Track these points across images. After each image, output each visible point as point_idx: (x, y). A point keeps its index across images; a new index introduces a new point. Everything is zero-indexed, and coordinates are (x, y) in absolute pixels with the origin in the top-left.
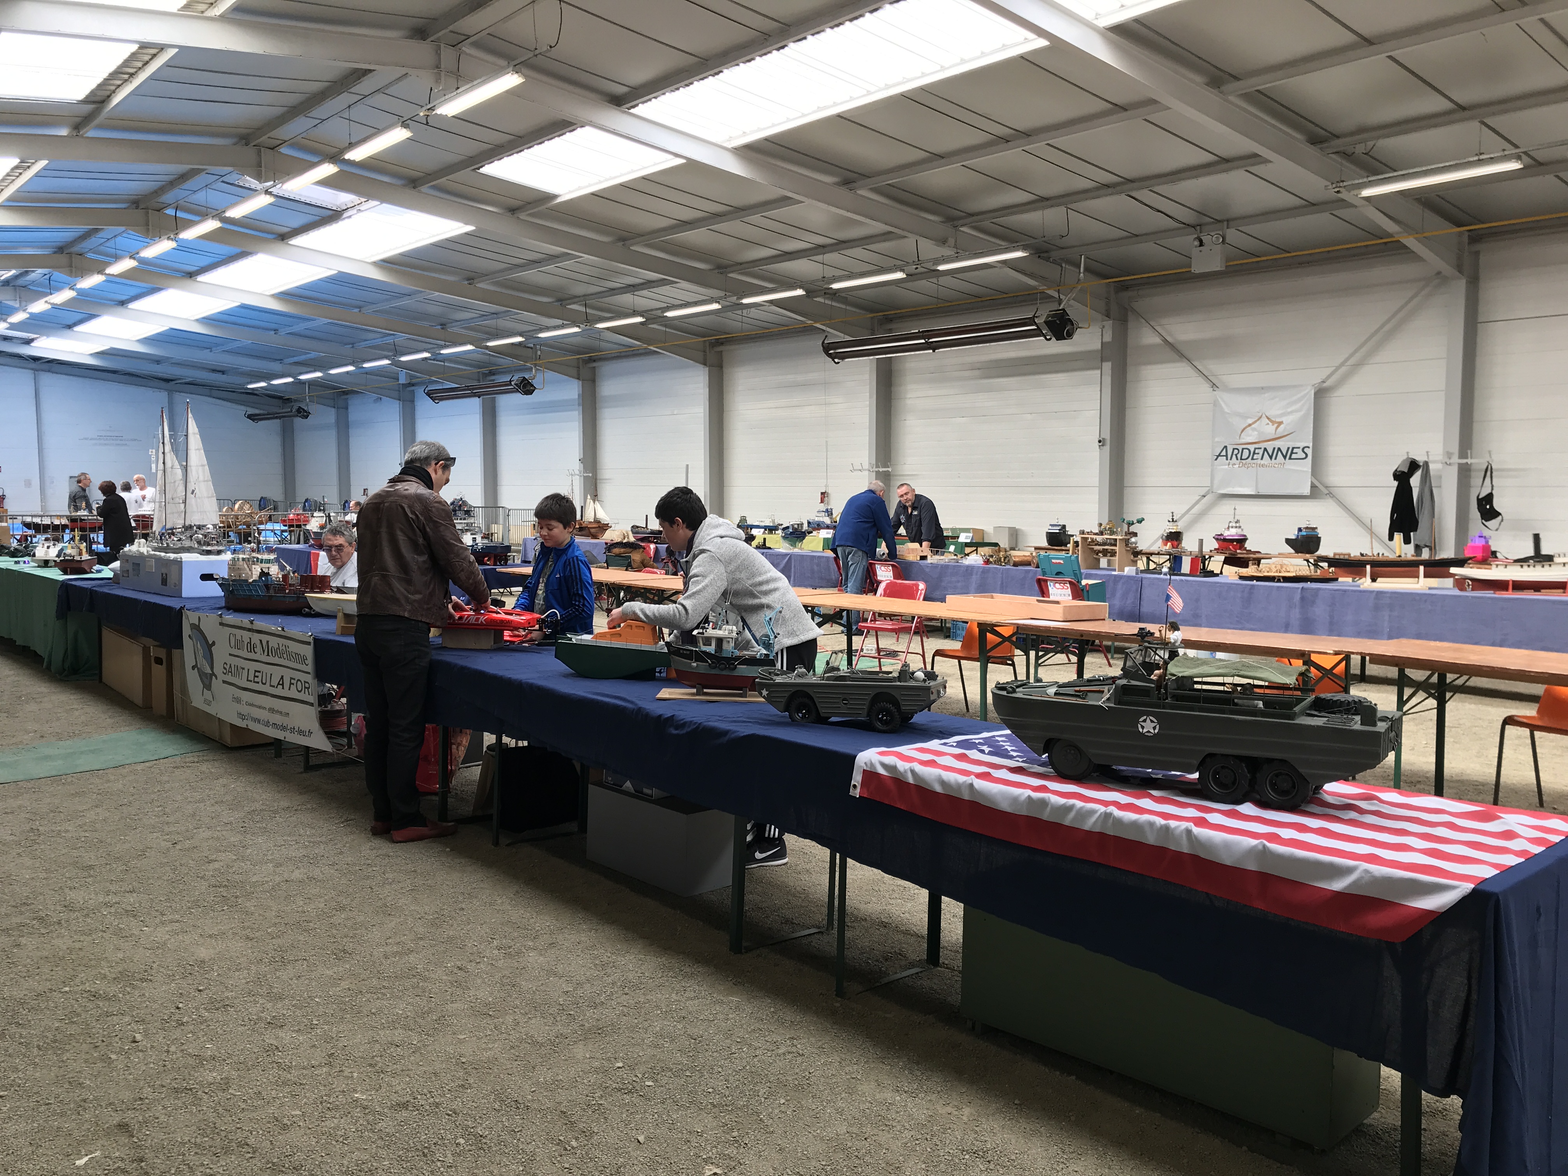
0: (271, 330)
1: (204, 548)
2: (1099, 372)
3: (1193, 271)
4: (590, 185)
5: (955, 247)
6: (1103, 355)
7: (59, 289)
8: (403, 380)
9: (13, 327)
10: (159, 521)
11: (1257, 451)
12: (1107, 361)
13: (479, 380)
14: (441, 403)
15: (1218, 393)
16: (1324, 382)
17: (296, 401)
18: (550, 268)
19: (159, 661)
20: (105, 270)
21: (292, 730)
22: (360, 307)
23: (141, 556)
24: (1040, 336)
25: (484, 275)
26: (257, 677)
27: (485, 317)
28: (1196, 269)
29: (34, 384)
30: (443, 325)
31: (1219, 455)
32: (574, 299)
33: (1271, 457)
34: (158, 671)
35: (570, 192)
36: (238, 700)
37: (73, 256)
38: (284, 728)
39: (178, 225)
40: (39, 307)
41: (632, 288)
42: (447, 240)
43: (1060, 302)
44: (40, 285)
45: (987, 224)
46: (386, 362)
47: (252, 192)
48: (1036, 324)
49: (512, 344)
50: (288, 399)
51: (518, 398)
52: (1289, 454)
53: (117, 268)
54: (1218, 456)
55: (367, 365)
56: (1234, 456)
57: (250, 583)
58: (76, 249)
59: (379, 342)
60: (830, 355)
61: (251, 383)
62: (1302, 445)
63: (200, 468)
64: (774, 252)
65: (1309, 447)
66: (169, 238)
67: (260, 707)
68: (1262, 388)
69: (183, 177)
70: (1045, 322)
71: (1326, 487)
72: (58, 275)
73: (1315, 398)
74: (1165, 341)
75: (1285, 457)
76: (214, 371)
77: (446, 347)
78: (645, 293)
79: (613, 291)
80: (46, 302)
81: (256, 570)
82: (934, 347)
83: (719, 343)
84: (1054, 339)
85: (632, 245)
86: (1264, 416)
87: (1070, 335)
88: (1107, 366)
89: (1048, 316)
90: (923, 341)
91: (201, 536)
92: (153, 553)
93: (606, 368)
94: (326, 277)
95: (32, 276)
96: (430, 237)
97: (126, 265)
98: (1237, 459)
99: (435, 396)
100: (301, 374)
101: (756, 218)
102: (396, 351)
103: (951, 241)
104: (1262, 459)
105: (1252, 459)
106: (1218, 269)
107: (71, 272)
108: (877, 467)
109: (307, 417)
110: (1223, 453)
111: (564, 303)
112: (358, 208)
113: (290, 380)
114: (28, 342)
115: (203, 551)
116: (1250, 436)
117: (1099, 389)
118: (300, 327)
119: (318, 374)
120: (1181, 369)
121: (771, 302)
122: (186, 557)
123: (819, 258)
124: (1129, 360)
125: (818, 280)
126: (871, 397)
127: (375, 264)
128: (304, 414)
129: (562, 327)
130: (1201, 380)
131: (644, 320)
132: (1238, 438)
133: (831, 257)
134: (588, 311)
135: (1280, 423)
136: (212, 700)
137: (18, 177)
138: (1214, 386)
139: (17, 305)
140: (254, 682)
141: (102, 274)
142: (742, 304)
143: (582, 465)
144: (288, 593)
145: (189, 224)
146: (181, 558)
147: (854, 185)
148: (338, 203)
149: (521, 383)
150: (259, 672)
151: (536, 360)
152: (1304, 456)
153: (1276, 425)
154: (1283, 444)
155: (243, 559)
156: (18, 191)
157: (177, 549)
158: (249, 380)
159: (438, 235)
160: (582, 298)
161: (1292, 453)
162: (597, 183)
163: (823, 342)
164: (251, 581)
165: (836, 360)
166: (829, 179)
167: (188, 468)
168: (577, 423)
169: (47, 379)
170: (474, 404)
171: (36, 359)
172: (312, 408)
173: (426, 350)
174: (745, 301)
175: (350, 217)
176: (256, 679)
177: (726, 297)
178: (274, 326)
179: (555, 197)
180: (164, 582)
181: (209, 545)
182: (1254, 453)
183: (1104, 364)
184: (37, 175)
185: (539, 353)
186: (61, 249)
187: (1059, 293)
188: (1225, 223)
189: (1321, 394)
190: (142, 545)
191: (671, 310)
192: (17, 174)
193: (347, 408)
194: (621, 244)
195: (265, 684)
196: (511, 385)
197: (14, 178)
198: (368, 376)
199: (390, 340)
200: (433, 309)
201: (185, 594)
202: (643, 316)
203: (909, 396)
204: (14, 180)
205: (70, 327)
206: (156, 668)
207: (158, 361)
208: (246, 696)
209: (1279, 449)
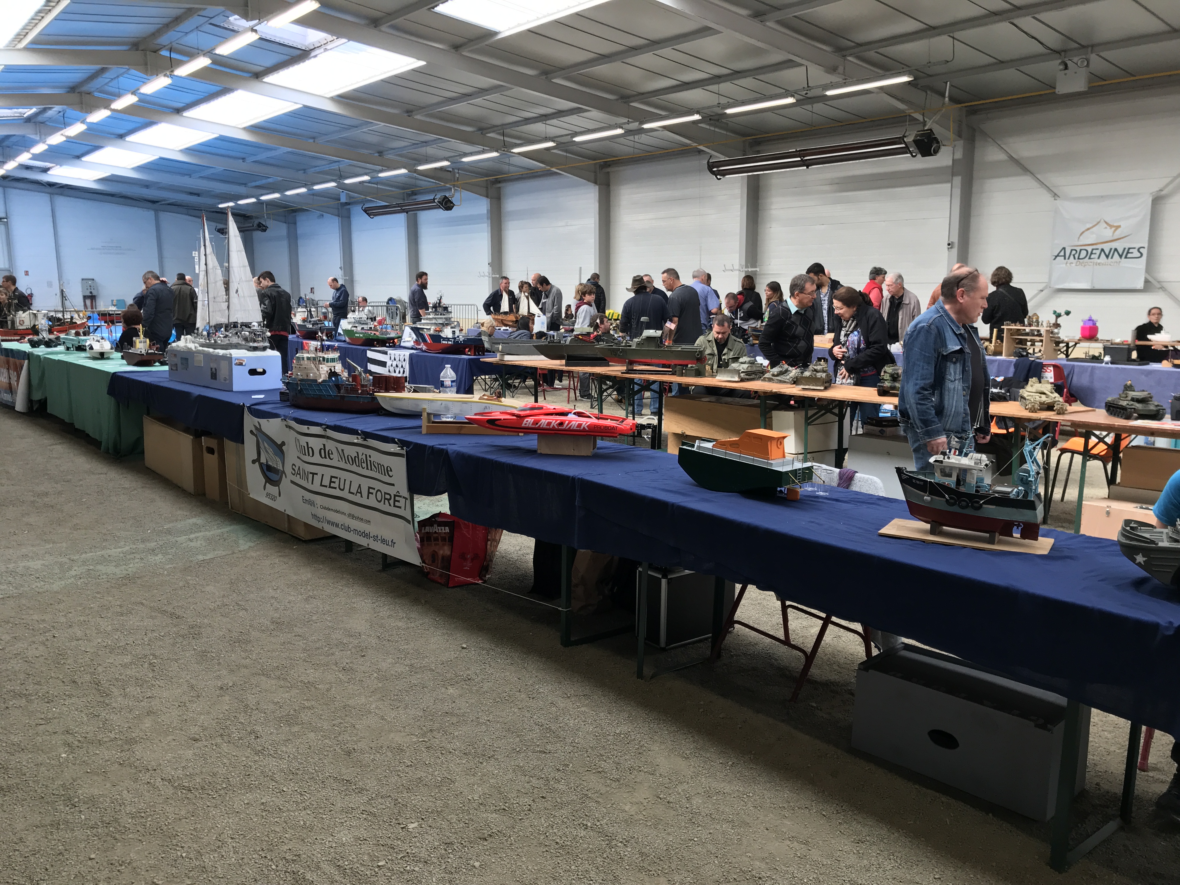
0: (239, 158)
1: (251, 344)
2: (950, 185)
3: (1057, 93)
4: (528, 22)
5: (844, 74)
6: (953, 171)
7: (70, 125)
8: (343, 200)
9: (35, 157)
10: (203, 319)
11: (1094, 251)
12: (956, 175)
13: (404, 199)
14: (375, 218)
15: (1058, 202)
16: (1161, 190)
17: (257, 218)
18: (478, 101)
19: (211, 451)
20: (110, 105)
21: (375, 538)
22: (314, 138)
23: (189, 352)
24: (907, 153)
25: (421, 108)
26: (334, 482)
27: (415, 146)
28: (1062, 89)
29: (50, 205)
30: (380, 153)
31: (1058, 256)
32: (493, 128)
33: (1107, 257)
34: (211, 461)
35: (509, 29)
36: (312, 503)
37: (83, 94)
38: (366, 535)
39: (171, 65)
40: (56, 139)
41: (544, 118)
42: (396, 76)
43: (924, 123)
44: (56, 121)
45: (871, 54)
46: (333, 184)
47: (235, 32)
48: (905, 143)
49: (435, 168)
50: (248, 217)
51: (441, 213)
52: (1125, 254)
53: (122, 103)
54: (1056, 257)
55: (316, 187)
56: (1072, 257)
57: (320, 383)
58: (85, 88)
59: (326, 168)
60: (713, 173)
61: (222, 203)
62: (1137, 246)
63: (242, 269)
64: (674, 83)
65: (1144, 248)
66: (165, 75)
67: (337, 512)
68: (1102, 197)
69: (177, 20)
70: (914, 141)
71: (1159, 282)
72: (71, 112)
73: (1152, 204)
74: (1011, 157)
75: (1121, 256)
76: (191, 194)
77: (381, 171)
78: (554, 122)
79: (528, 121)
80: (62, 135)
81: (324, 369)
82: (808, 164)
83: (607, 165)
84: (919, 156)
85: (553, 79)
86: (1102, 221)
87: (936, 152)
88: (958, 180)
89: (917, 136)
90: (799, 159)
91: (247, 333)
92: (201, 348)
93: (509, 188)
94: (290, 112)
95: (50, 113)
96: (382, 74)
97: (127, 101)
98: (1075, 258)
99: (370, 212)
100: (262, 195)
101: (667, 52)
102: (340, 176)
103: (841, 69)
104: (1099, 258)
105: (1090, 258)
106: (1082, 89)
107: (82, 108)
108: (747, 267)
109: (265, 231)
110: (1062, 254)
111: (484, 132)
112: (324, 47)
113: (253, 200)
114: (45, 170)
115: (250, 347)
116: (1089, 238)
117: (949, 199)
118: (262, 156)
119: (277, 195)
120: (1026, 181)
121: (665, 128)
122: (235, 353)
123: (714, 88)
124: (975, 174)
125: (713, 107)
126: (742, 208)
127: (332, 99)
128: (262, 228)
129: (483, 152)
130: (1044, 191)
131: (555, 145)
132: (1077, 240)
133: (725, 87)
134: (506, 139)
135: (1118, 227)
136: (277, 495)
137: (40, 20)
138: (1055, 196)
139: (38, 138)
140: (330, 487)
141: (108, 109)
142: (643, 128)
143: (491, 268)
144: (361, 394)
145: (180, 63)
146: (231, 354)
147: (765, 17)
148: (307, 43)
149: (443, 201)
150: (337, 478)
151: (454, 181)
152: (1139, 255)
153: (1113, 229)
154: (1120, 246)
155: (308, 358)
156: (40, 34)
157: (223, 345)
158: (220, 201)
159: (388, 72)
160: (500, 128)
161: (1128, 253)
162: (535, 20)
163: (708, 162)
164: (320, 381)
165: (719, 177)
166: (744, 12)
167: (230, 269)
168: (486, 234)
169: (61, 201)
170: (401, 218)
171: (51, 185)
172: (269, 223)
173: (366, 174)
174: (646, 126)
175: (315, 56)
176: (332, 485)
177: (628, 123)
178: (242, 155)
179: (496, 33)
180: (214, 376)
181: (255, 341)
182: (1092, 253)
183: (954, 178)
184: (56, 19)
185: (457, 175)
186: (73, 89)
187: (923, 115)
188: (1090, 49)
189: (1157, 201)
190: (188, 341)
191: (579, 136)
192: (40, 18)
193: (295, 223)
194: (544, 77)
195: (343, 490)
196: (435, 202)
197: (37, 21)
198: (315, 197)
199: (335, 166)
200: (373, 139)
201: (235, 389)
202: (553, 141)
203: (773, 207)
204: (37, 24)
205: (78, 157)
206: (207, 456)
207: (146, 185)
208: (318, 499)
209: (1116, 250)
